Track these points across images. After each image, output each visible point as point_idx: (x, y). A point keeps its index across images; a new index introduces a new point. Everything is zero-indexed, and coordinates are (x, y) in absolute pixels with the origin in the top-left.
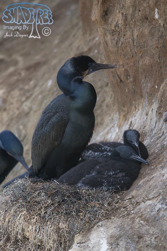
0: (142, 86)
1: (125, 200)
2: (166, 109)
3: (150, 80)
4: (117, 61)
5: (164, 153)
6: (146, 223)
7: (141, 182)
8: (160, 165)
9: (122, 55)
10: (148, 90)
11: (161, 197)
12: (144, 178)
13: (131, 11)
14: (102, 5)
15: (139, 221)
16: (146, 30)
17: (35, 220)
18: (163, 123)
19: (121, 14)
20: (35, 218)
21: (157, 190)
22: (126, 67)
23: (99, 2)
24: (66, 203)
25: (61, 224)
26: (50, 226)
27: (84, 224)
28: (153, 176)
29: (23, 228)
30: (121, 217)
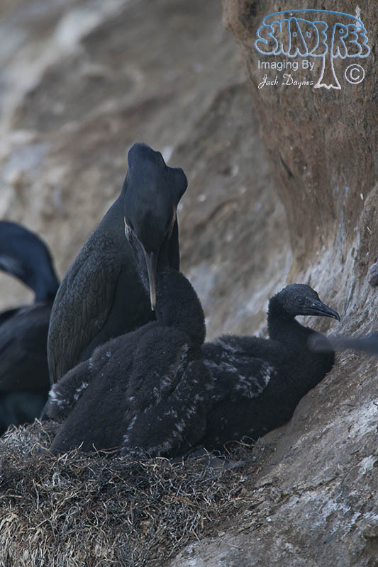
0: (334, 192)
1: (256, 489)
2: (376, 256)
3: (348, 178)
4: (278, 126)
5: (359, 369)
6: (297, 548)
7: (299, 442)
8: (347, 401)
9: (288, 114)
10: (344, 203)
11: (339, 483)
12: (309, 430)
15: (283, 544)
17: (36, 537)
18: (369, 290)
20: (38, 532)
21: (331, 463)
22: (297, 142)
24: (111, 495)
25: (97, 547)
26: (71, 553)
27: (152, 549)
28: (328, 427)
29: (8, 555)
30: (240, 532)
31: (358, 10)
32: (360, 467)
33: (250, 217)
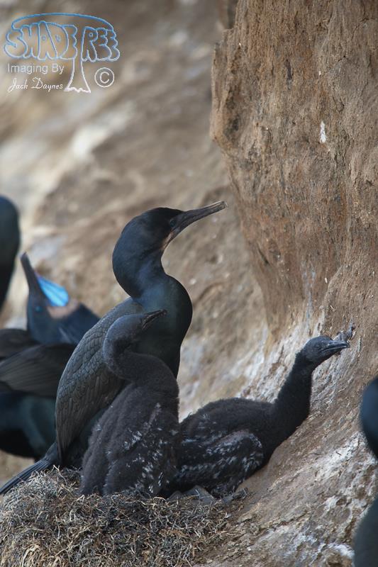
0: (303, 276)
1: (238, 524)
3: (314, 265)
4: (256, 222)
5: (324, 424)
7: (274, 484)
8: (314, 451)
9: (264, 212)
10: (312, 286)
11: (307, 519)
12: (282, 475)
13: (278, 125)
14: (226, 109)
16: (304, 164)
17: (55, 564)
19: (259, 129)
20: (56, 560)
21: (300, 502)
22: (272, 235)
23: (221, 103)
24: (117, 529)
28: (298, 472)
30: (225, 560)
31: (323, 125)
32: (325, 505)
33: (233, 298)
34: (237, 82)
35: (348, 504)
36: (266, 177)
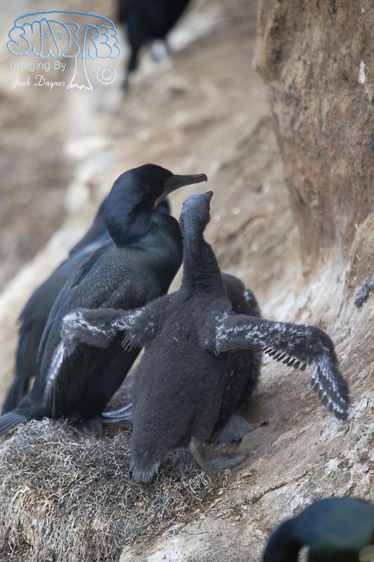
0: (335, 220)
3: (346, 209)
4: (293, 158)
6: (266, 535)
7: (279, 440)
9: (302, 149)
10: (343, 231)
11: (307, 480)
12: (288, 430)
13: (320, 60)
14: (270, 39)
15: (254, 530)
16: (342, 104)
17: (44, 508)
18: (353, 310)
19: (301, 63)
20: (46, 505)
21: (303, 462)
22: (308, 174)
23: (266, 31)
25: (95, 521)
26: (73, 525)
27: (143, 526)
28: (304, 429)
29: (19, 522)
30: (218, 517)
31: (362, 65)
32: (326, 467)
33: (274, 231)
34: (283, 12)
35: (349, 468)
36: (304, 114)
